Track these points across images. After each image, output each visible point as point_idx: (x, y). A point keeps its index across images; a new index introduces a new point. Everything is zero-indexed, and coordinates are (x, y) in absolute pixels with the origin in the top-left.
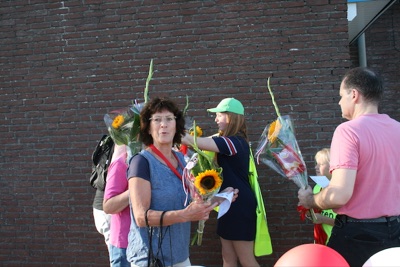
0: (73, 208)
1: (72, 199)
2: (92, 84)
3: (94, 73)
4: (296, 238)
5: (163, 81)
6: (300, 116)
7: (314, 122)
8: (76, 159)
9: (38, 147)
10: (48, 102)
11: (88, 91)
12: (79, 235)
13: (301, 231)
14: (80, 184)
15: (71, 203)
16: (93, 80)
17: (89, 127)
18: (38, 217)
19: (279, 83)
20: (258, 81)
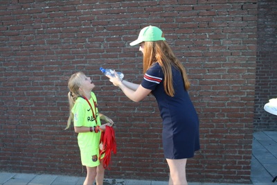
0: (34, 113)
1: (33, 106)
2: (46, 14)
3: (47, 5)
4: (205, 139)
5: (103, 11)
6: (214, 43)
7: (225, 48)
8: (35, 74)
9: (5, 64)
10: (12, 29)
11: (43, 20)
12: (38, 132)
13: (210, 133)
14: (38, 94)
15: (33, 109)
16: (47, 11)
17: (44, 50)
18: (8, 119)
19: (198, 15)
20: (181, 13)
